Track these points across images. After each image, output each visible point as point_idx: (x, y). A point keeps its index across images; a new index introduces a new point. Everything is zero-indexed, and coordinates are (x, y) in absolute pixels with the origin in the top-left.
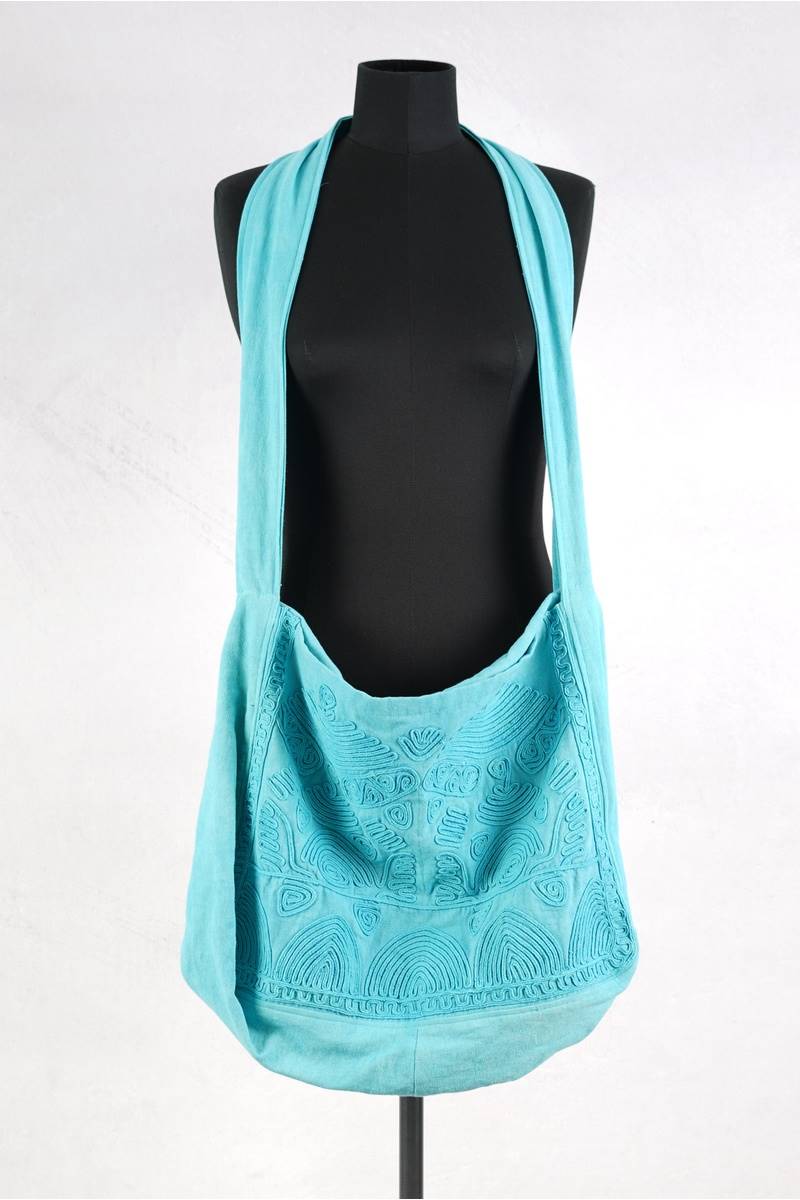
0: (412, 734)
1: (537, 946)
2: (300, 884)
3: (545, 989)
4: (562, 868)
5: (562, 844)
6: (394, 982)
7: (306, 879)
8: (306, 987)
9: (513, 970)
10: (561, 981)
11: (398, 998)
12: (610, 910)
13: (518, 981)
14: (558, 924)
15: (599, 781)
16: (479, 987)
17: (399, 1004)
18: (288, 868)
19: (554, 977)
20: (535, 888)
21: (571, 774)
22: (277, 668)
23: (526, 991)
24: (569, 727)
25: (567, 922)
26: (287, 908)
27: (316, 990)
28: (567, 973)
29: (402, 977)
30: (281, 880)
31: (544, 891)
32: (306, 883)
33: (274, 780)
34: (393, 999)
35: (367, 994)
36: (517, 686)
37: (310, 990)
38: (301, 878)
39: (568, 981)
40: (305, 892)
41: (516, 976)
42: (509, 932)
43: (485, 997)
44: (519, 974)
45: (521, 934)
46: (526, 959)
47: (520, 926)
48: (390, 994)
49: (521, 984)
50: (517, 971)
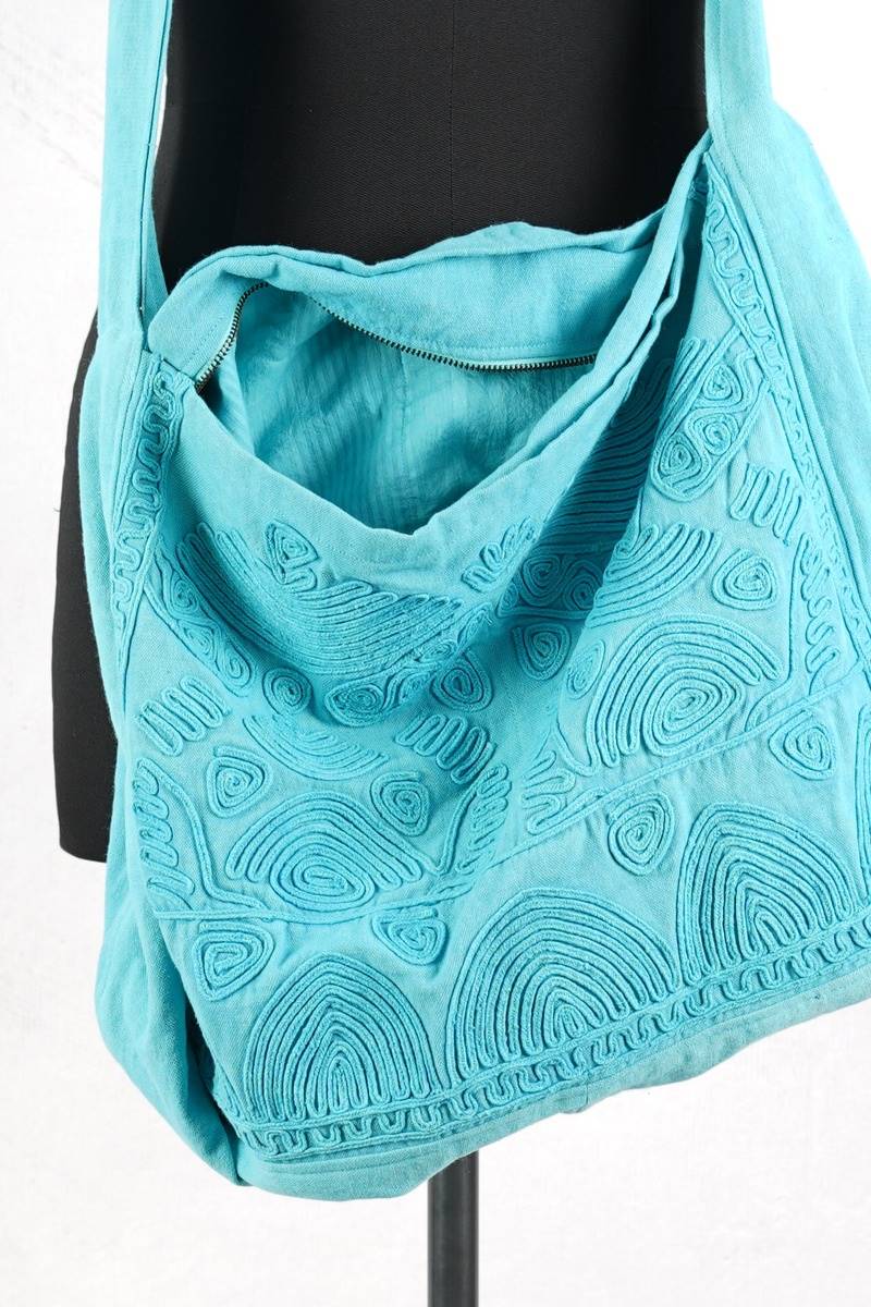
0: (486, 552)
1: (802, 870)
2: (233, 925)
4: (813, 699)
5: (806, 648)
6: (501, 1026)
7: (244, 912)
8: (318, 1117)
9: (763, 929)
13: (775, 948)
16: (696, 980)
18: (204, 897)
20: (778, 751)
23: (794, 965)
26: (217, 981)
27: (340, 1114)
30: (193, 925)
31: (792, 750)
32: (245, 920)
33: (151, 717)
34: (514, 1062)
37: (331, 1119)
38: (233, 911)
40: (248, 939)
41: (770, 940)
42: (741, 854)
43: (713, 995)
44: (775, 935)
45: (769, 852)
46: (785, 901)
47: (764, 836)
48: (505, 1054)
49: (784, 955)
50: (771, 929)
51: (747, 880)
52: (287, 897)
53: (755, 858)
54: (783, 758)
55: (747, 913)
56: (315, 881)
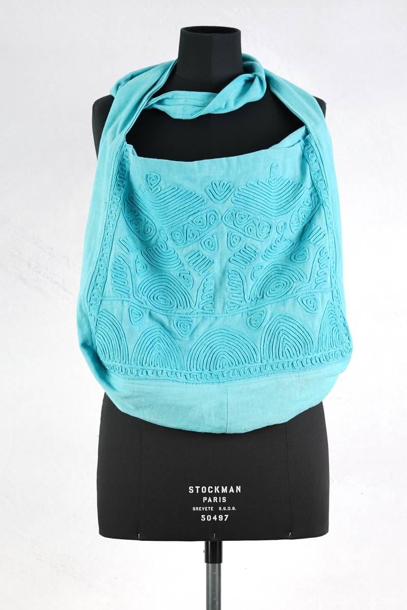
1: (301, 337)
3: (304, 363)
4: (315, 290)
5: (316, 276)
6: (205, 362)
9: (287, 351)
10: (314, 359)
11: (210, 370)
12: (339, 321)
13: (289, 357)
14: (313, 325)
15: (334, 242)
16: (265, 362)
17: (211, 374)
19: (310, 357)
20: (300, 301)
21: (322, 235)
22: (120, 177)
23: (294, 364)
24: (321, 206)
25: (317, 324)
28: (318, 355)
29: (210, 358)
30: (130, 303)
31: (305, 303)
34: (206, 371)
35: (189, 369)
36: (289, 181)
39: (318, 360)
41: (288, 355)
42: (284, 328)
43: (268, 368)
44: (290, 354)
45: (292, 329)
46: (294, 344)
47: (291, 324)
48: (204, 369)
49: (291, 360)
50: (289, 352)
51: (284, 335)
52: (152, 303)
53: (287, 330)
54: (301, 304)
55: (283, 345)
56: (161, 300)
